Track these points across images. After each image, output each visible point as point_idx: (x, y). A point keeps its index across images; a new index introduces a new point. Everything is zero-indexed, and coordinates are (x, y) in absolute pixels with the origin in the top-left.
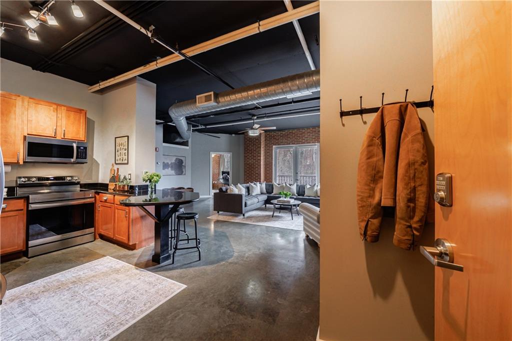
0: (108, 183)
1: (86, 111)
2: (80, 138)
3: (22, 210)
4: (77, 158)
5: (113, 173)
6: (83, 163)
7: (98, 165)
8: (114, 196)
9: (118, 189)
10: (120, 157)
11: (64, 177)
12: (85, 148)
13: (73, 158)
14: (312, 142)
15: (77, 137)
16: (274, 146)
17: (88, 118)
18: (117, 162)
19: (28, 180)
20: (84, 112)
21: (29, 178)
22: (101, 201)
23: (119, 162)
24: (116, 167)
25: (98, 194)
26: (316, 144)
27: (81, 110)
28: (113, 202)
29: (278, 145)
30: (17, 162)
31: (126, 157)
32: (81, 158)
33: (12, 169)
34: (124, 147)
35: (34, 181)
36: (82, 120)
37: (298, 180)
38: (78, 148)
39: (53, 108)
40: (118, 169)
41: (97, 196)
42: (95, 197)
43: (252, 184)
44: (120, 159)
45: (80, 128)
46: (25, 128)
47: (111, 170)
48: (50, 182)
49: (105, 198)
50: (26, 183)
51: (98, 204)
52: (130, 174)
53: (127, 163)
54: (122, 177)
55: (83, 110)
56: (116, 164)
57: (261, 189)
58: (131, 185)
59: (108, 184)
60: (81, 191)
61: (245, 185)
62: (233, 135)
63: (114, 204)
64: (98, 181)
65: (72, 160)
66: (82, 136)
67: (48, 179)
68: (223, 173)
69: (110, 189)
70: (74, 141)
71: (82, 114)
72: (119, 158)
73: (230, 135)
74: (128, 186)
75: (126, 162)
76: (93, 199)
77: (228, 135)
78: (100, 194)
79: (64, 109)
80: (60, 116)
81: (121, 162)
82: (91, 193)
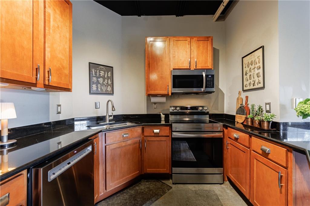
0: (235, 114)
1: (213, 37)
2: (208, 66)
3: (168, 136)
4: (206, 87)
5: (240, 103)
6: (211, 92)
7: (223, 94)
8: (250, 136)
9: (250, 124)
10: (249, 81)
11: (197, 106)
12: (213, 76)
13: (203, 88)
15: (206, 66)
17: (213, 48)
18: (245, 88)
19: (176, 109)
20: (210, 39)
21: (176, 107)
22: (229, 138)
23: (248, 88)
24: (244, 95)
25: (227, 128)
27: (208, 37)
28: (247, 145)
30: (167, 93)
31: (261, 79)
32: (209, 87)
33: (166, 100)
34: (256, 66)
35: (178, 110)
36: (210, 48)
38: (207, 76)
39: (188, 42)
40: (247, 97)
41: (225, 130)
42: (223, 131)
44: (250, 84)
45: (208, 56)
46: (172, 64)
47: (238, 99)
48: (189, 111)
49: (235, 135)
50: (174, 111)
51: (227, 141)
52: (269, 104)
53: (263, 88)
54: (256, 108)
55: (210, 37)
56: (244, 91)
58: (274, 120)
59: (235, 116)
60: (210, 122)
63: (249, 148)
64: (224, 112)
65: (203, 90)
66: (209, 65)
67: (186, 108)
69: (238, 122)
70: (203, 70)
71: (209, 41)
72: (248, 83)
74: (269, 122)
75: (261, 85)
76: (221, 134)
78: (229, 128)
79: (195, 40)
80: (192, 48)
81: (252, 87)
82: (219, 126)
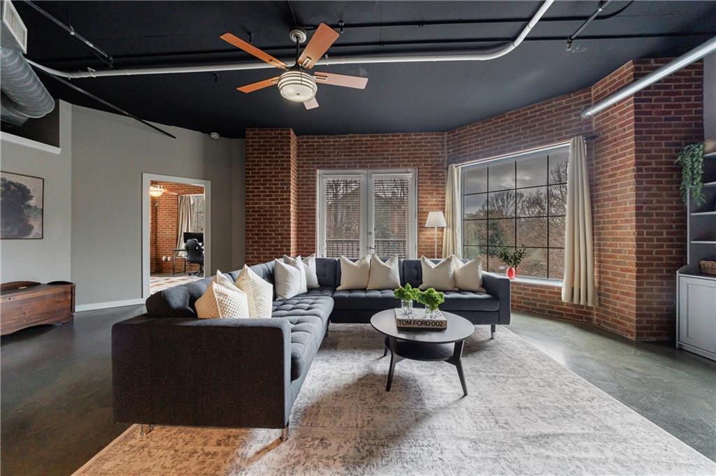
14: (403, 165)
16: (318, 171)
26: (409, 170)
29: (329, 168)
37: (371, 248)
43: (281, 261)
57: (308, 277)
61: (261, 267)
62: (215, 135)
68: (188, 236)
73: (207, 135)
77: (199, 133)
